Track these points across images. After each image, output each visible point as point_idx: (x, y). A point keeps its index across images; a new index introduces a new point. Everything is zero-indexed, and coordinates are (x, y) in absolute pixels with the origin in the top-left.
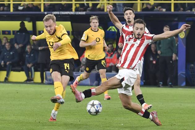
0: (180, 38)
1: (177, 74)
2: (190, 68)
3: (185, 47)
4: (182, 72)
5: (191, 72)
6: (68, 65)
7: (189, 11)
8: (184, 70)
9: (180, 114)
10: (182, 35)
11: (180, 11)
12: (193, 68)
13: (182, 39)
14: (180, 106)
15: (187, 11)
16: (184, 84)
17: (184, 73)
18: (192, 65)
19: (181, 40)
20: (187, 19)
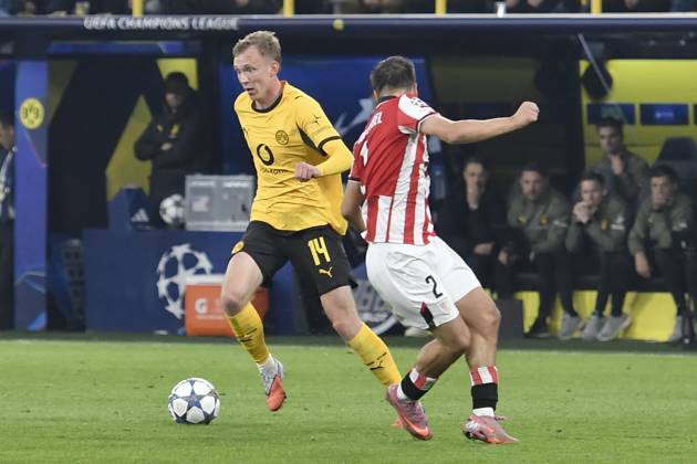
0: (24, 127)
1: (11, 279)
2: (67, 255)
3: (44, 166)
4: (31, 271)
5: (71, 273)
6: (321, 247)
7: (62, 14)
8: (42, 263)
9: (27, 448)
10: (32, 116)
11: (20, 15)
12: (77, 255)
13: (32, 132)
14: (25, 414)
15: (51, 16)
16: (41, 321)
17: (42, 274)
18: (76, 242)
19: (28, 137)
20: (54, 47)
